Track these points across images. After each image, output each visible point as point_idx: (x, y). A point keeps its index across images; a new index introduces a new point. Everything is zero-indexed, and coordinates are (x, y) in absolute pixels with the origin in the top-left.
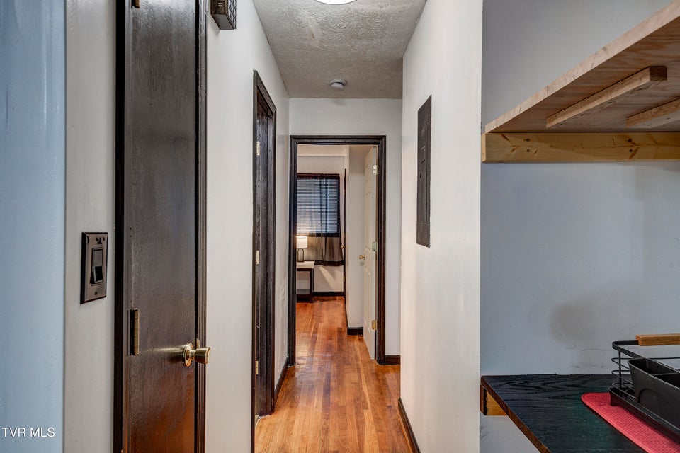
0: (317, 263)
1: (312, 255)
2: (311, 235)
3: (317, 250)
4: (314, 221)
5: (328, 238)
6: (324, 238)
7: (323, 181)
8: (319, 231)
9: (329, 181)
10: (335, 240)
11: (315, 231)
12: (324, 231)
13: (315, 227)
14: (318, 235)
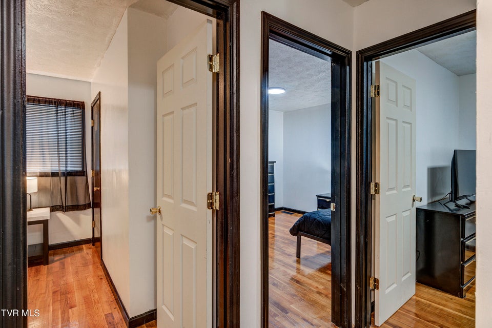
0: (54, 209)
1: (45, 200)
2: (43, 175)
3: (52, 193)
4: (48, 157)
5: (68, 178)
6: (63, 179)
7: (62, 109)
8: (56, 169)
9: (69, 110)
10: (80, 180)
11: (48, 169)
12: (63, 169)
13: (48, 164)
14: (54, 174)
